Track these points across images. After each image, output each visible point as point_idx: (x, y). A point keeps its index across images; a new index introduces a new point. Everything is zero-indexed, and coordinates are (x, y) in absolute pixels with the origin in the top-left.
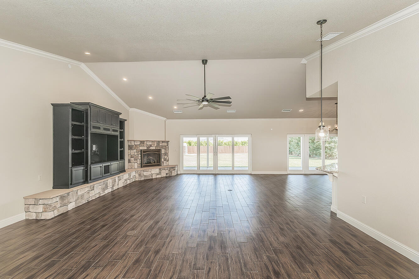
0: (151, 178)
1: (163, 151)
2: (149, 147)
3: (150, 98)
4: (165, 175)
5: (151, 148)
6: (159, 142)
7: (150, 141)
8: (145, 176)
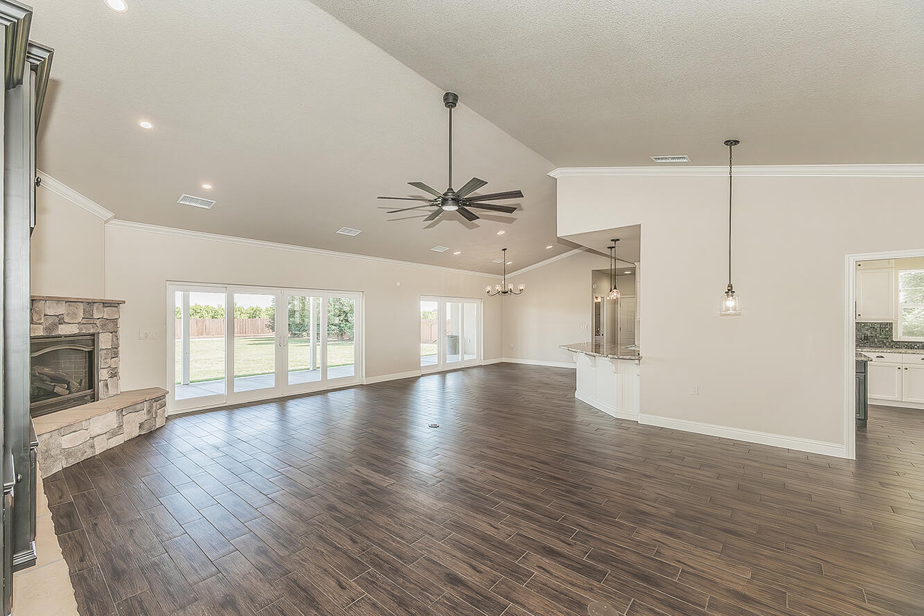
0: (89, 454)
1: (104, 341)
2: (54, 326)
3: (146, 125)
4: (136, 433)
5: (63, 330)
6: (91, 303)
7: (58, 300)
8: (68, 453)
